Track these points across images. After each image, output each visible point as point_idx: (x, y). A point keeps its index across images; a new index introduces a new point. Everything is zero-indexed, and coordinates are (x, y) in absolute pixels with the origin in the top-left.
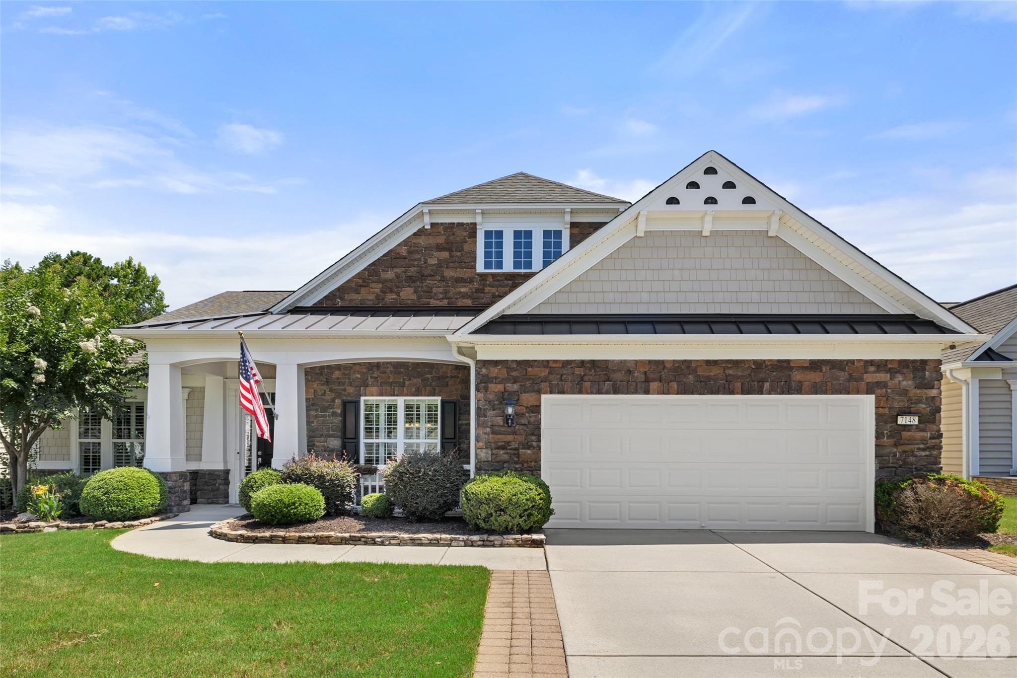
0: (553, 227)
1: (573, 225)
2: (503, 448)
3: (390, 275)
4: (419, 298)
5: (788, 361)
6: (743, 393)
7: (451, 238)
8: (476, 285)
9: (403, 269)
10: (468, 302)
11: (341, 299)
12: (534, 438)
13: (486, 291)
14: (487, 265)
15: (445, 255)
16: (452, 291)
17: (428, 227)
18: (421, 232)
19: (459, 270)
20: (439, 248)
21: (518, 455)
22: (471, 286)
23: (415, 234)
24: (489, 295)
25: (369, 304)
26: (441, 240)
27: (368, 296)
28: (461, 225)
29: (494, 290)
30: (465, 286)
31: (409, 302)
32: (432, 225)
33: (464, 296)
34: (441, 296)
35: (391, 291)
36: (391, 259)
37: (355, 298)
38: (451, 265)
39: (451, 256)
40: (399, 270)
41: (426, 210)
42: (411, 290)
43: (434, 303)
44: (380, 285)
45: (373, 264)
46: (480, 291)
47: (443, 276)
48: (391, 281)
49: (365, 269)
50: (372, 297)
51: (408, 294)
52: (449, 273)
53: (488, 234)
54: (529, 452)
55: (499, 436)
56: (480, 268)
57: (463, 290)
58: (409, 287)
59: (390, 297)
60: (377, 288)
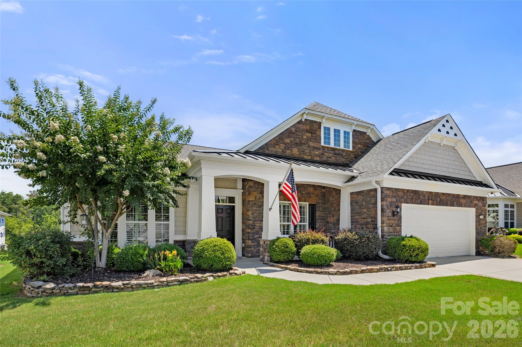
0: (347, 130)
1: (354, 131)
2: (391, 226)
3: (288, 141)
4: (300, 154)
5: (459, 195)
6: (450, 206)
7: (312, 127)
8: (321, 151)
9: (294, 139)
10: (318, 159)
11: (268, 149)
12: (400, 222)
13: (325, 155)
14: (325, 143)
15: (309, 135)
16: (313, 152)
17: (303, 120)
18: (300, 122)
19: (315, 143)
20: (308, 131)
21: (396, 229)
22: (319, 151)
23: (298, 122)
24: (326, 157)
25: (279, 154)
26: (308, 128)
27: (279, 150)
28: (315, 122)
29: (327, 154)
30: (317, 151)
31: (296, 155)
32: (306, 120)
33: (317, 156)
34: (309, 154)
35: (289, 149)
36: (288, 133)
37: (272, 150)
38: (312, 140)
39: (312, 136)
40: (292, 139)
41: (306, 112)
42: (296, 150)
43: (306, 157)
44: (284, 145)
45: (281, 134)
46: (323, 154)
47: (309, 145)
48: (288, 144)
49: (277, 136)
50: (280, 151)
51: (295, 151)
52: (311, 144)
53: (325, 128)
54: (399, 228)
55: (390, 221)
56: (322, 144)
57: (316, 153)
58: (296, 148)
59: (288, 152)
60: (283, 146)
